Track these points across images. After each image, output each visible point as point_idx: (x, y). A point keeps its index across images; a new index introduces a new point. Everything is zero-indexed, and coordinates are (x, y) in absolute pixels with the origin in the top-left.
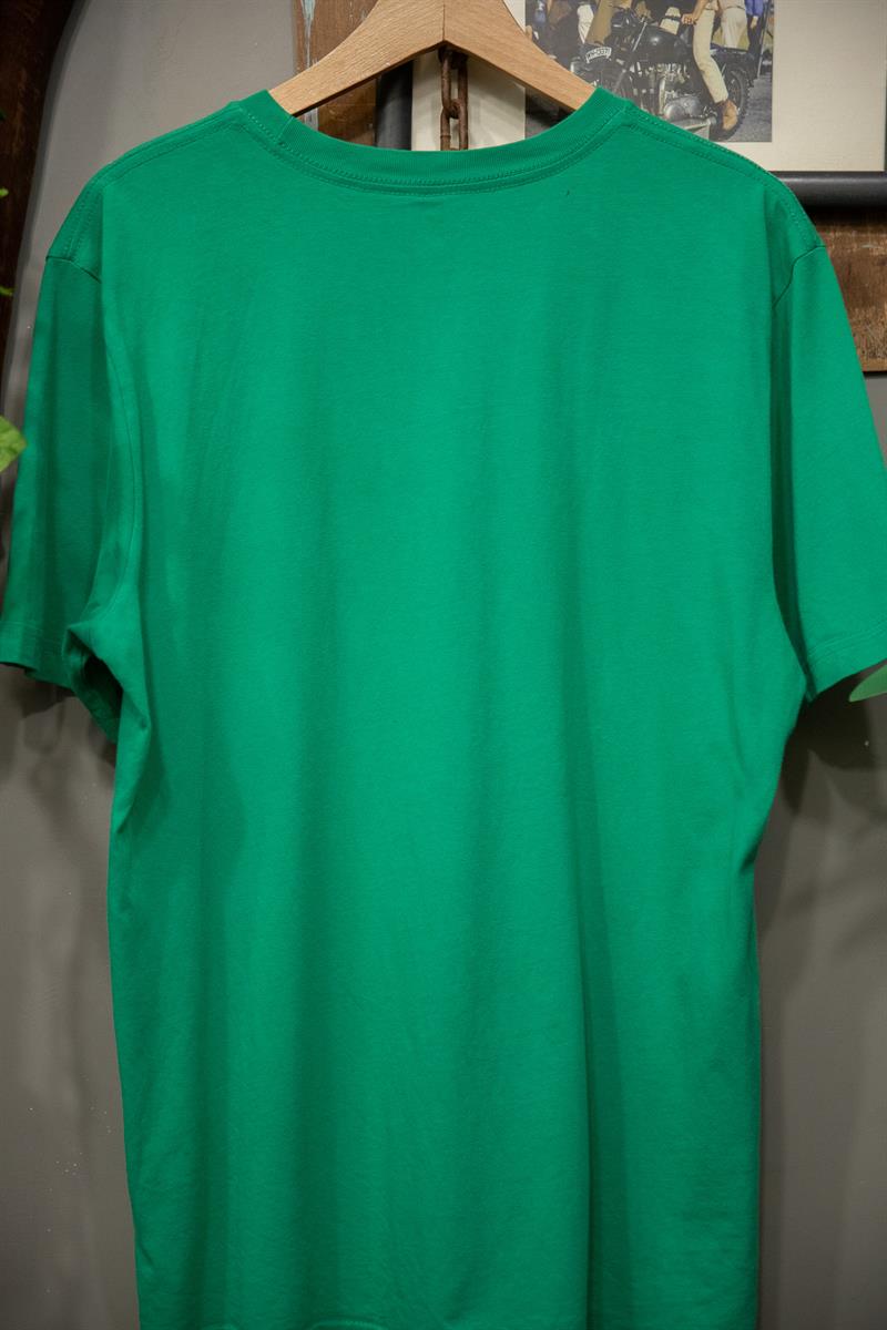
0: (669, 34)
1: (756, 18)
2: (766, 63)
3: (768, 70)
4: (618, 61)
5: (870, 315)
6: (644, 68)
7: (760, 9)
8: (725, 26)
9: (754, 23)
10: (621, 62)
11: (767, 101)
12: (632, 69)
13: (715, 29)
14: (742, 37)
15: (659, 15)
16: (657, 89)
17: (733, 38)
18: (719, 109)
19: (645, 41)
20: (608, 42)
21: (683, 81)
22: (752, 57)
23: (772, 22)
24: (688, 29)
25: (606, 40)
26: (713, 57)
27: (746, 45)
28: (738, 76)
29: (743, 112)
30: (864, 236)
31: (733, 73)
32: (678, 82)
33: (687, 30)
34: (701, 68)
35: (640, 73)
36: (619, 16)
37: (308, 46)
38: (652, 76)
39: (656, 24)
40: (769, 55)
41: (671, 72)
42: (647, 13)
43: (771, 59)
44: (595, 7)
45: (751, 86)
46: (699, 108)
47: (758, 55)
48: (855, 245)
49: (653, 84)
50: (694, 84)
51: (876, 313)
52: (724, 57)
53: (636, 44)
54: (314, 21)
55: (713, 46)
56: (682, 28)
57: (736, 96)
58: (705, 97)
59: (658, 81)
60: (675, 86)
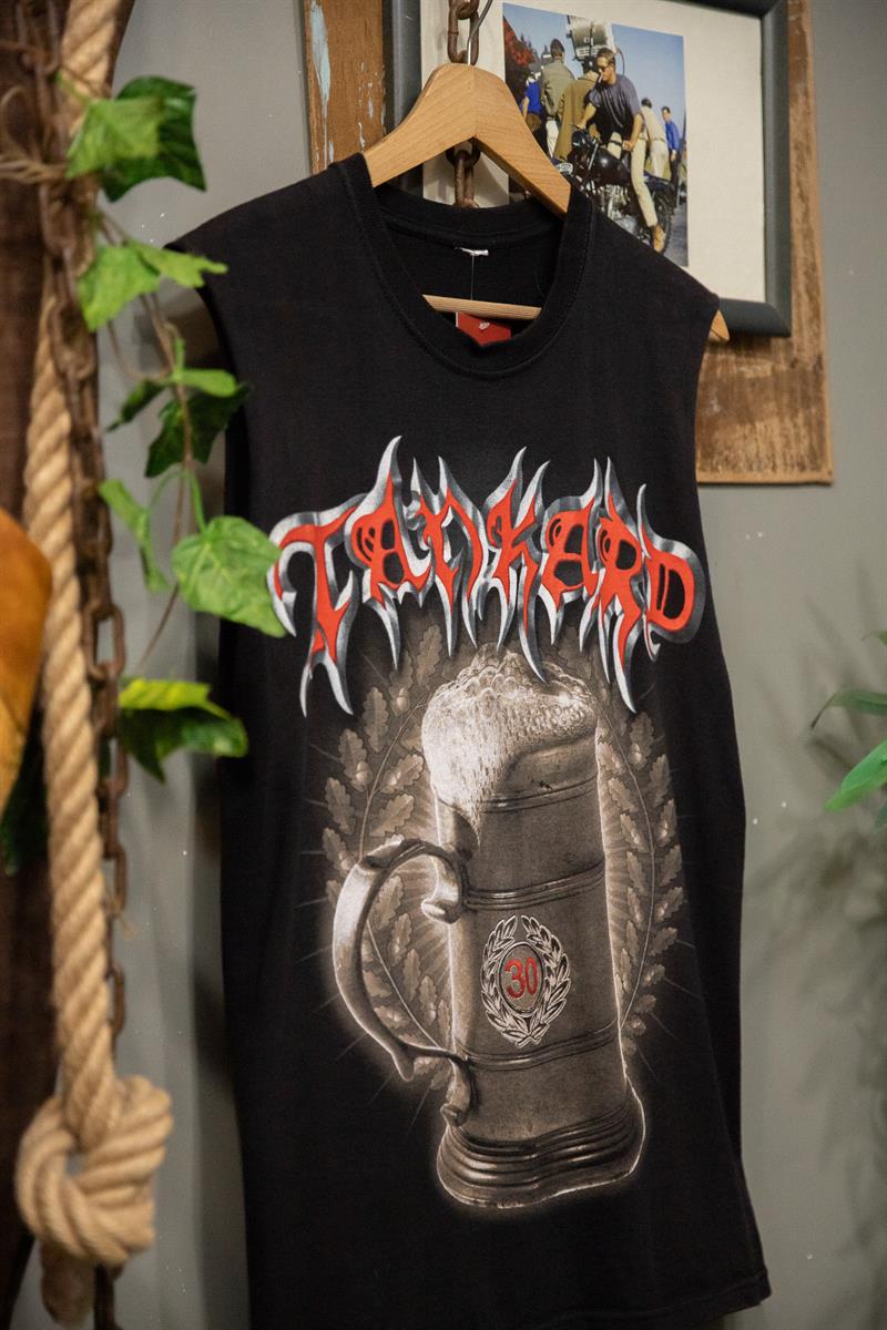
0: (615, 158)
1: (674, 152)
2: (683, 194)
3: (683, 200)
4: (578, 177)
5: (747, 432)
6: (597, 186)
7: (677, 144)
8: (654, 155)
9: (673, 157)
10: (580, 179)
11: (683, 229)
12: (588, 187)
13: (646, 158)
14: (666, 168)
15: (606, 140)
16: (606, 207)
17: (660, 170)
18: (651, 231)
19: (597, 162)
20: (570, 159)
21: (625, 203)
22: (673, 187)
23: (685, 158)
24: (627, 154)
25: (569, 156)
26: (646, 183)
27: (668, 176)
28: (664, 204)
29: (668, 238)
30: (739, 359)
31: (661, 200)
32: (621, 204)
33: (626, 156)
34: (638, 193)
35: (594, 192)
36: (577, 135)
37: (325, 127)
38: (603, 196)
39: (604, 147)
40: (684, 187)
41: (616, 193)
42: (598, 135)
43: (686, 191)
44: (559, 124)
45: (673, 214)
46: (637, 229)
47: (677, 187)
48: (735, 368)
49: (603, 203)
50: (632, 207)
51: (751, 431)
52: (654, 185)
53: (590, 163)
54: (330, 102)
55: (646, 174)
56: (624, 153)
57: (663, 221)
58: (641, 221)
59: (607, 201)
60: (619, 207)
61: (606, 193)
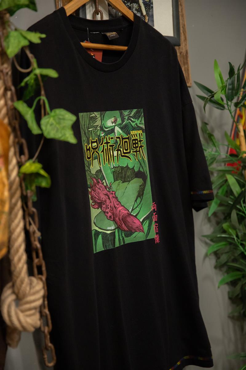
2: (152, 5)
3: (152, 7)
4: (125, 1)
6: (130, 4)
11: (152, 15)
12: (128, 4)
18: (144, 16)
21: (138, 9)
22: (149, 3)
26: (143, 2)
27: (148, 1)
34: (141, 5)
40: (152, 3)
43: (153, 5)
57: (147, 14)
58: (142, 14)
59: (133, 8)
60: (136, 10)
61: (133, 6)
